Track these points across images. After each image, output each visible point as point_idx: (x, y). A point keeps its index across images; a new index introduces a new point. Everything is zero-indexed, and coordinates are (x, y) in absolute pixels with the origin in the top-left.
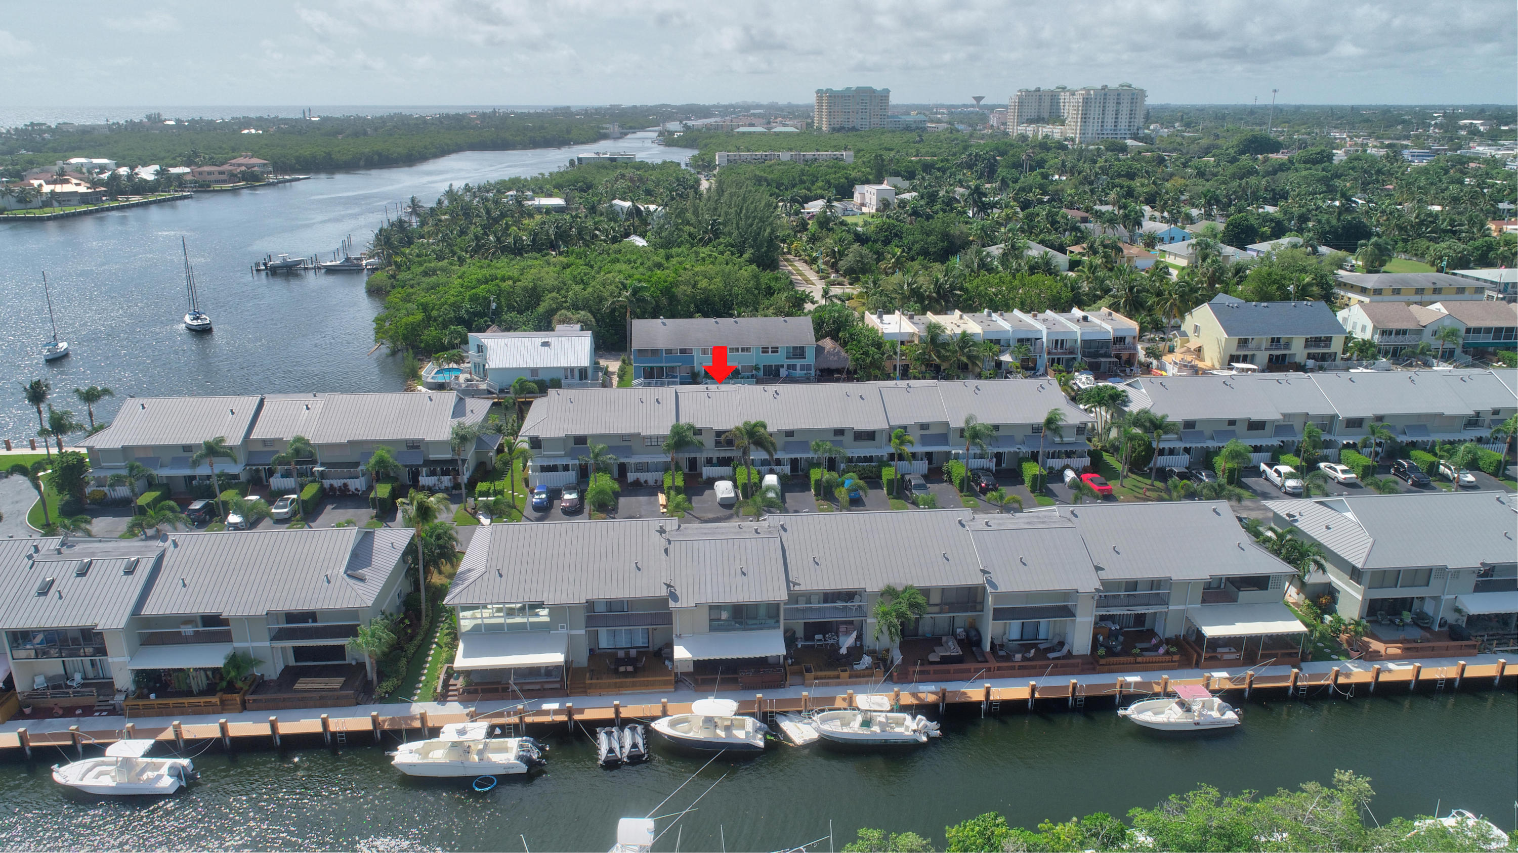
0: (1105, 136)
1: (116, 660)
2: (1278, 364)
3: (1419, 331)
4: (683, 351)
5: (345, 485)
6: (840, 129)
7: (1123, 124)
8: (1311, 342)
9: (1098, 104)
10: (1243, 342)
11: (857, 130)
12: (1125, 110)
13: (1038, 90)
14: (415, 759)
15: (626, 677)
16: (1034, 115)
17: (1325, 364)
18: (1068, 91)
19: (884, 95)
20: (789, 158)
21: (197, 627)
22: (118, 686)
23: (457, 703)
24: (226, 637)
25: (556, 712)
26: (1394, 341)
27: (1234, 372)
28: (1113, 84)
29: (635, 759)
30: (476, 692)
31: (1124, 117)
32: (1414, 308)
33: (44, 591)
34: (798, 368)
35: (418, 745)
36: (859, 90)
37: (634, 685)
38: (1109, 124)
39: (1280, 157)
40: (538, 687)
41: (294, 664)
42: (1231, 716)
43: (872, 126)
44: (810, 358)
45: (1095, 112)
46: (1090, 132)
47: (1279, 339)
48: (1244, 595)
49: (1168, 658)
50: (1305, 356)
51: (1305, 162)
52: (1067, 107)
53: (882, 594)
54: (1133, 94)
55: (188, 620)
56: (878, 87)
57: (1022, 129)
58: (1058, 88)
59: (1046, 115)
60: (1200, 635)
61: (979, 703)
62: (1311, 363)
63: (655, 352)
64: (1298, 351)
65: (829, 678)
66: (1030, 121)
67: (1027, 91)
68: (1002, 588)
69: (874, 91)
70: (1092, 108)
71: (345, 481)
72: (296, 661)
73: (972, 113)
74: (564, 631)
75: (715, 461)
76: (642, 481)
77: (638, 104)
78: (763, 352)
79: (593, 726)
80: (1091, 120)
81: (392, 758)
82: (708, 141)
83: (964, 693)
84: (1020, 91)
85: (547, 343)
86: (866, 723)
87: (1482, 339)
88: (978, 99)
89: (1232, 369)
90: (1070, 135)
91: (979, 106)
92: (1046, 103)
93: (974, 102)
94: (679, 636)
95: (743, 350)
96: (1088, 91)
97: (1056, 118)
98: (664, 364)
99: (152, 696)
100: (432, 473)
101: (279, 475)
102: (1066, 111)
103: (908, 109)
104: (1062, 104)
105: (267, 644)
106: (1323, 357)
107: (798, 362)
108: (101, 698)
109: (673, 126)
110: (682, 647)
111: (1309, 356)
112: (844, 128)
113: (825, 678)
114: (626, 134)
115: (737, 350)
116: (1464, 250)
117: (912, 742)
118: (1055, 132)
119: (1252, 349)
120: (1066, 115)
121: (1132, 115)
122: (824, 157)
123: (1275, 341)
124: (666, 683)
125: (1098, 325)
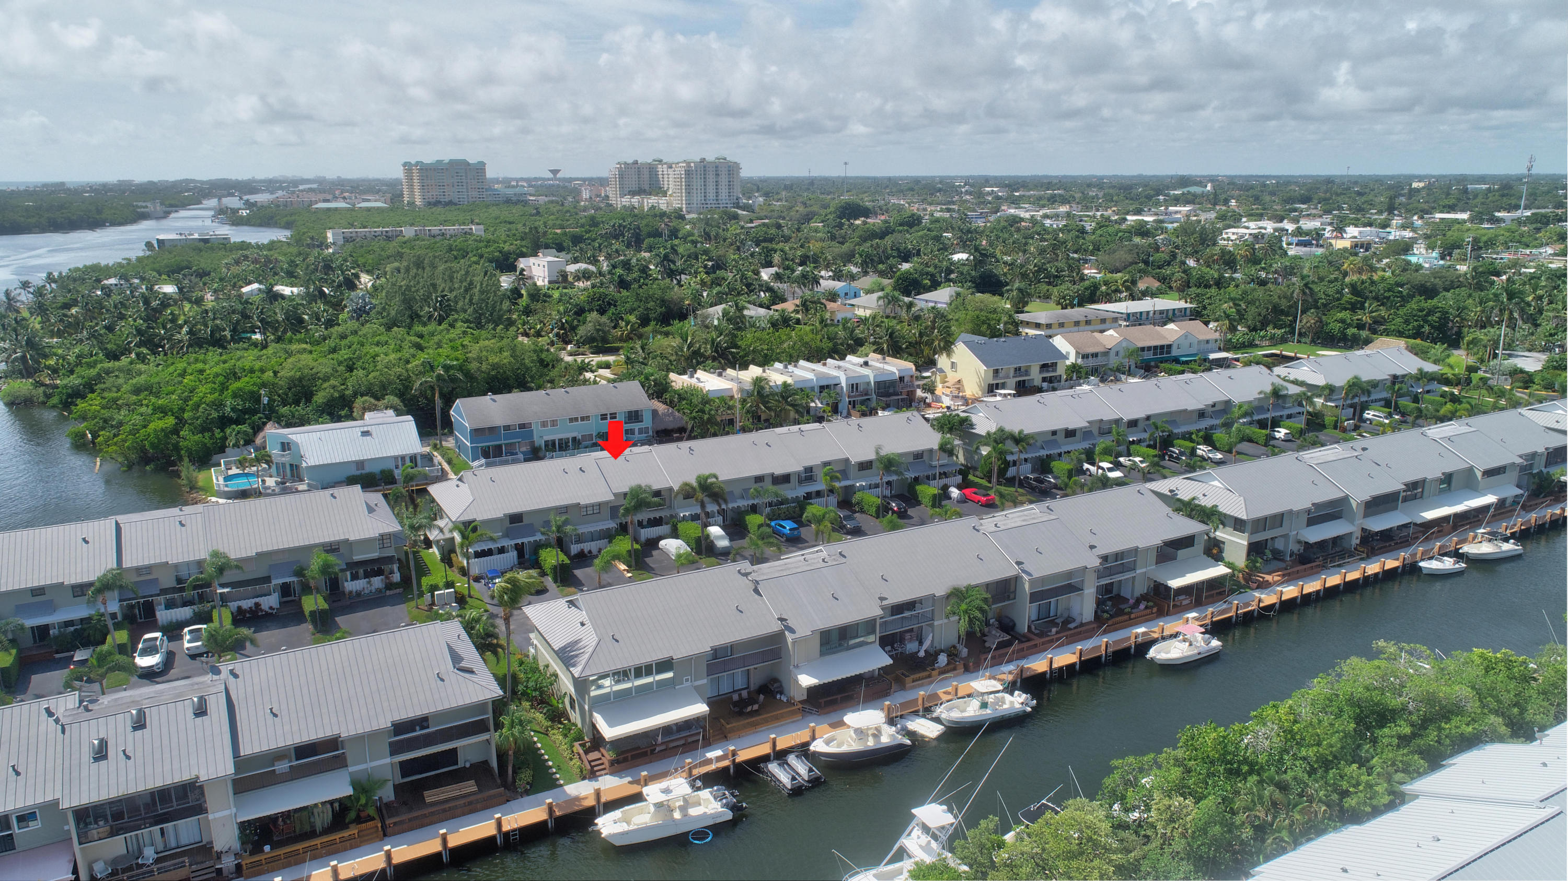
0: (709, 206)
1: (219, 815)
2: (1023, 389)
3: (1106, 353)
4: (522, 426)
5: (257, 605)
6: (437, 203)
7: (724, 195)
8: (1044, 367)
9: (699, 176)
10: (996, 372)
11: (456, 204)
12: (724, 180)
13: (636, 162)
14: (623, 827)
15: (752, 717)
16: (635, 187)
17: (1056, 385)
18: (665, 163)
19: (480, 168)
20: (414, 234)
21: (290, 761)
22: (218, 847)
23: (608, 776)
24: (340, 763)
25: (719, 759)
26: (1092, 362)
27: (998, 398)
28: (710, 157)
29: (815, 782)
30: (625, 760)
31: (723, 187)
32: (1097, 335)
33: (101, 753)
34: (637, 432)
35: (617, 814)
36: (452, 162)
37: (766, 721)
38: (711, 195)
39: (875, 222)
40: (682, 742)
41: (402, 781)
42: (1215, 643)
43: (471, 200)
44: (647, 422)
45: (697, 183)
46: (695, 202)
47: (1020, 368)
48: (1182, 553)
49: (1148, 611)
50: (1040, 380)
51: (901, 225)
52: (666, 179)
53: (948, 597)
54: (729, 167)
55: (278, 755)
56: (472, 160)
57: (626, 201)
58: (655, 160)
59: (647, 187)
60: (1168, 589)
61: (1044, 673)
62: (1045, 385)
63: (493, 430)
64: (1036, 376)
65: (923, 679)
66: (633, 193)
67: (625, 163)
68: (1036, 575)
69: (469, 164)
70: (695, 180)
71: (257, 600)
72: (403, 777)
73: (553, 185)
74: (689, 683)
75: (645, 523)
76: (586, 551)
77: (155, 179)
78: (602, 419)
79: (758, 763)
80: (695, 191)
81: (599, 833)
82: (289, 218)
83: (1029, 668)
84: (619, 163)
85: (368, 432)
86: (984, 705)
87: (1149, 355)
88: (554, 172)
89: (995, 396)
90: (676, 205)
91: (556, 179)
92: (646, 175)
93: (551, 176)
94: (797, 667)
95: (583, 419)
96: (688, 163)
97: (659, 190)
98: (503, 442)
99: (267, 848)
100: (355, 577)
101: (163, 606)
102: (666, 183)
103: (507, 182)
104: (660, 176)
105: (388, 760)
106: (1050, 380)
107: (636, 426)
108: (194, 867)
109: (232, 202)
110: (804, 676)
111: (1044, 380)
112: (440, 202)
113: (919, 679)
114: (169, 213)
115: (576, 419)
116: (1079, 290)
117: (1021, 714)
118: (662, 203)
119: (1001, 378)
120: (666, 186)
121: (730, 185)
122: (452, 231)
123: (1018, 370)
124: (793, 713)
125: (880, 368)
